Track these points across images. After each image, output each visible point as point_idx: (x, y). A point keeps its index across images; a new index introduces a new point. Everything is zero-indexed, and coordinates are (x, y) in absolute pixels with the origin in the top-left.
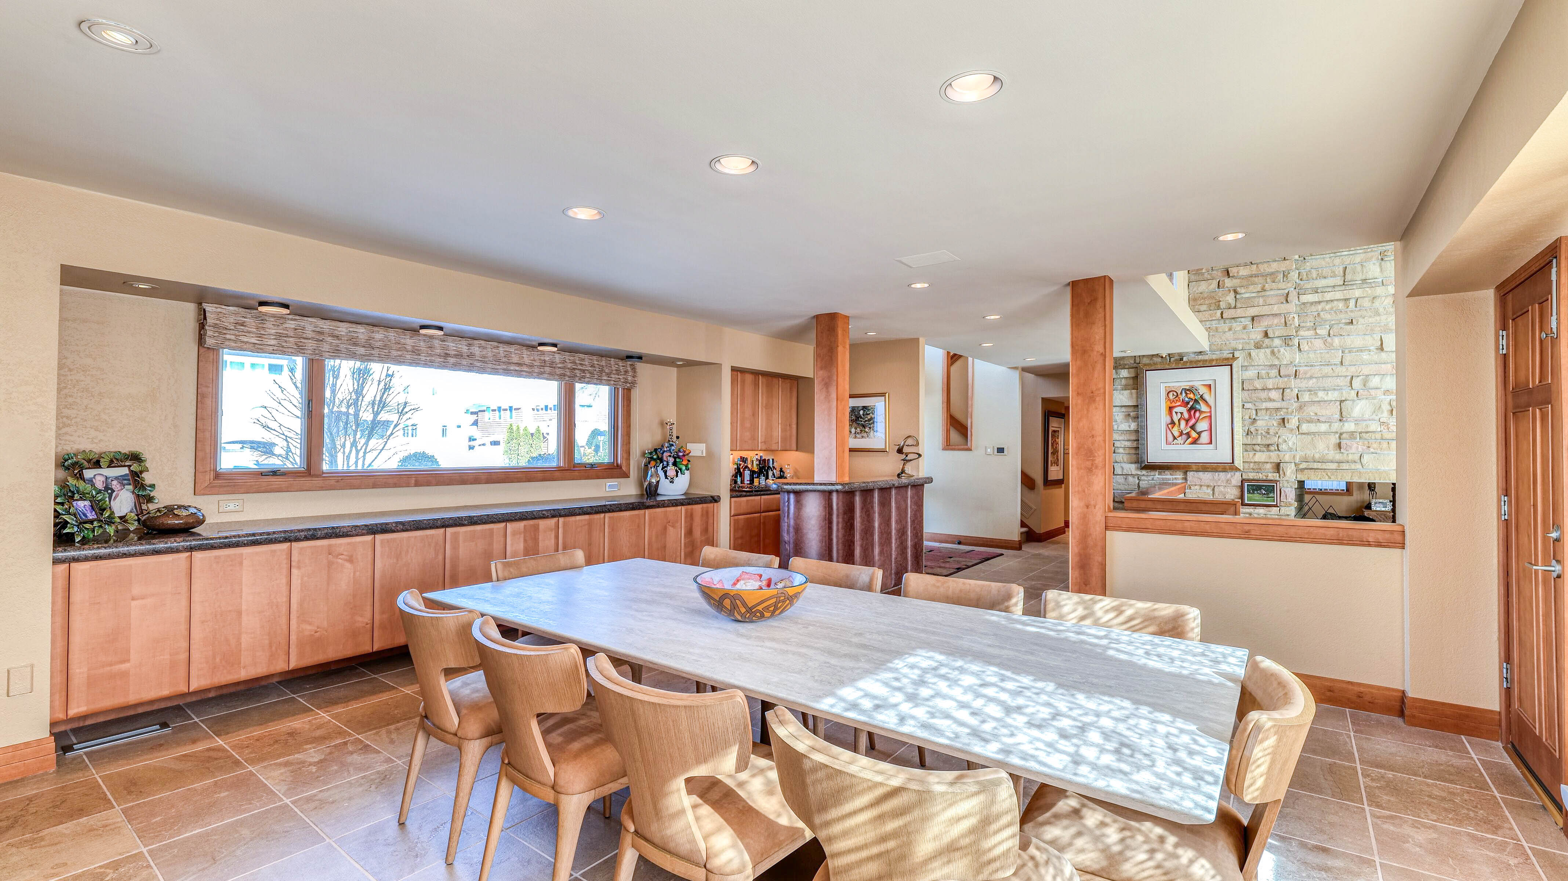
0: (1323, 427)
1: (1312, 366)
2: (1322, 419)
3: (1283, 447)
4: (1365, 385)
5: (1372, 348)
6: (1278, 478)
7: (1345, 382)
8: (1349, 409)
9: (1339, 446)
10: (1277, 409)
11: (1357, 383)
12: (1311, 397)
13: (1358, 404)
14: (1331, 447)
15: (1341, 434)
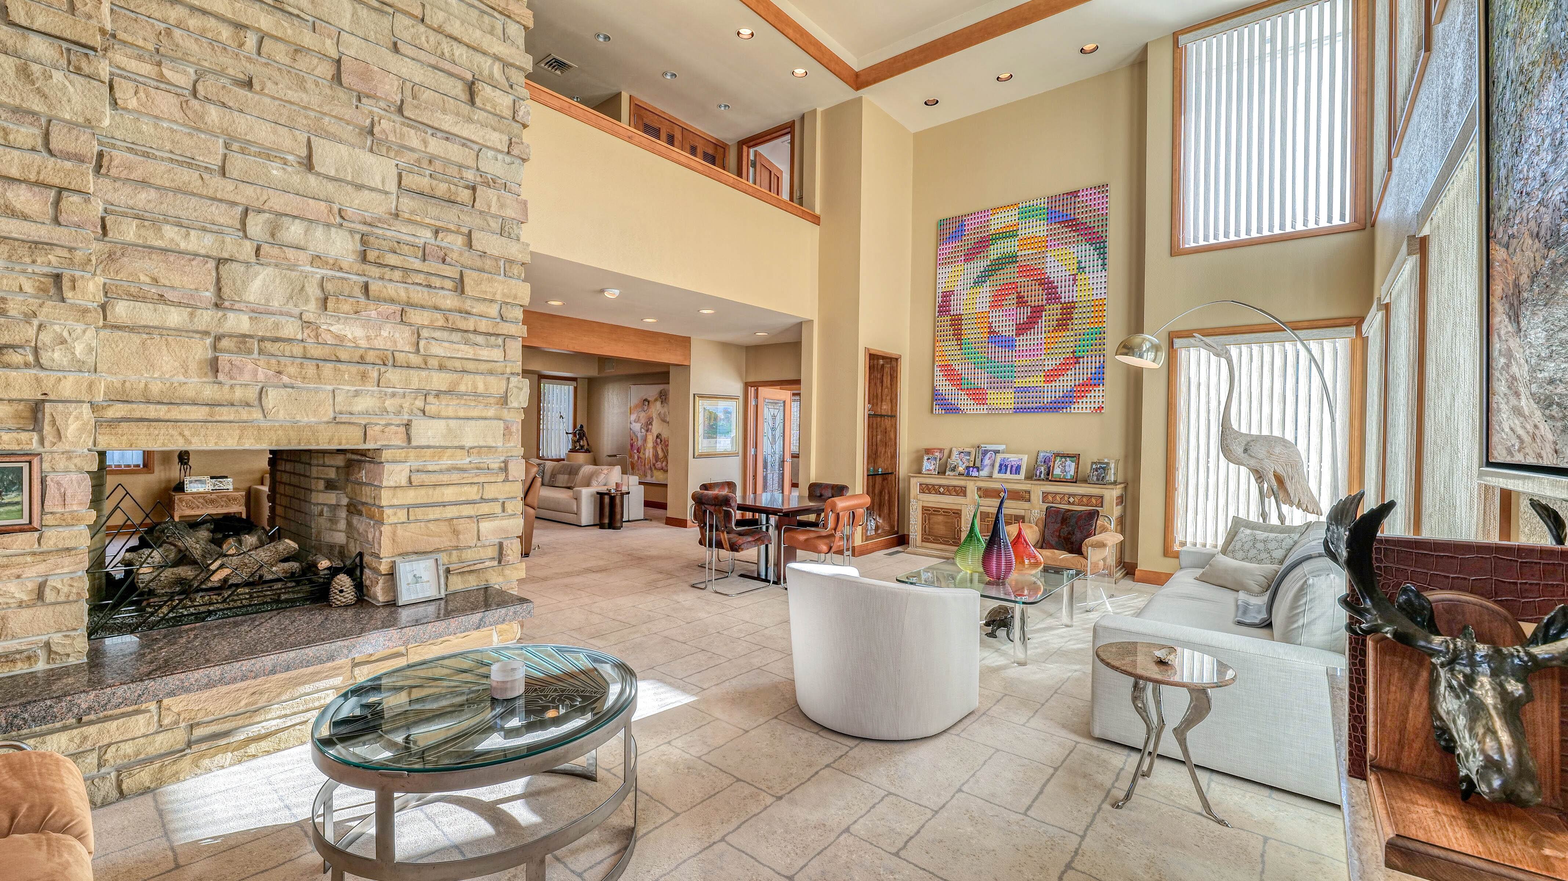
0: (175, 317)
1: (146, 155)
2: (170, 295)
3: (56, 356)
4: (273, 235)
5: (290, 158)
6: (35, 446)
7: (228, 217)
8: (239, 283)
9: (214, 366)
10: (35, 245)
11: (257, 226)
12: (143, 232)
13: (257, 274)
14: (193, 366)
15: (218, 338)
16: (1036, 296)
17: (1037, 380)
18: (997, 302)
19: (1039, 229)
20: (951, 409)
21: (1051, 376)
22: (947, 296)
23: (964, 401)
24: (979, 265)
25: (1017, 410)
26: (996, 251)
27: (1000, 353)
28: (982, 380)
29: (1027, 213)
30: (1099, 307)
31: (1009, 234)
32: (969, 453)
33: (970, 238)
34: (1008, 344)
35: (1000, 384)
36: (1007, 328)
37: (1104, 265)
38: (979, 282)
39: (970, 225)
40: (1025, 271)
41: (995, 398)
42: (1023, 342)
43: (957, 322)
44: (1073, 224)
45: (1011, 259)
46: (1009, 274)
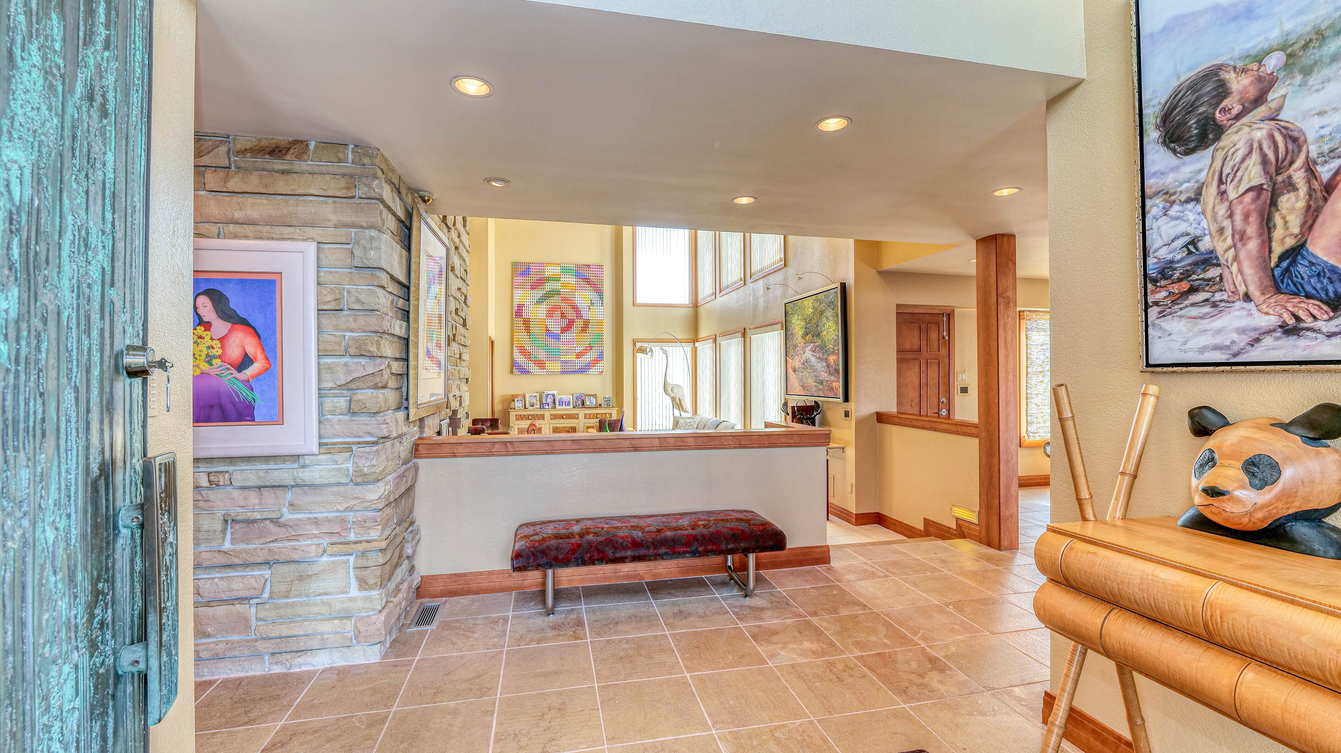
16: (571, 315)
17: (572, 357)
18: (550, 314)
19: (572, 280)
20: (525, 371)
21: (579, 355)
22: (520, 307)
23: (533, 368)
24: (539, 293)
25: (563, 372)
26: (549, 286)
27: (551, 341)
28: (542, 355)
29: (565, 270)
30: (601, 323)
31: (556, 279)
32: (536, 396)
33: (534, 278)
34: (556, 337)
35: (552, 359)
36: (556, 329)
37: (602, 303)
38: (540, 301)
39: (533, 269)
40: (564, 300)
41: (549, 365)
42: (565, 337)
43: (527, 323)
44: (587, 280)
45: (558, 293)
46: (556, 300)
